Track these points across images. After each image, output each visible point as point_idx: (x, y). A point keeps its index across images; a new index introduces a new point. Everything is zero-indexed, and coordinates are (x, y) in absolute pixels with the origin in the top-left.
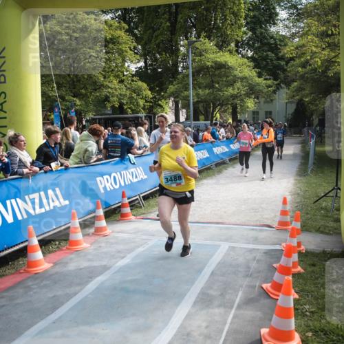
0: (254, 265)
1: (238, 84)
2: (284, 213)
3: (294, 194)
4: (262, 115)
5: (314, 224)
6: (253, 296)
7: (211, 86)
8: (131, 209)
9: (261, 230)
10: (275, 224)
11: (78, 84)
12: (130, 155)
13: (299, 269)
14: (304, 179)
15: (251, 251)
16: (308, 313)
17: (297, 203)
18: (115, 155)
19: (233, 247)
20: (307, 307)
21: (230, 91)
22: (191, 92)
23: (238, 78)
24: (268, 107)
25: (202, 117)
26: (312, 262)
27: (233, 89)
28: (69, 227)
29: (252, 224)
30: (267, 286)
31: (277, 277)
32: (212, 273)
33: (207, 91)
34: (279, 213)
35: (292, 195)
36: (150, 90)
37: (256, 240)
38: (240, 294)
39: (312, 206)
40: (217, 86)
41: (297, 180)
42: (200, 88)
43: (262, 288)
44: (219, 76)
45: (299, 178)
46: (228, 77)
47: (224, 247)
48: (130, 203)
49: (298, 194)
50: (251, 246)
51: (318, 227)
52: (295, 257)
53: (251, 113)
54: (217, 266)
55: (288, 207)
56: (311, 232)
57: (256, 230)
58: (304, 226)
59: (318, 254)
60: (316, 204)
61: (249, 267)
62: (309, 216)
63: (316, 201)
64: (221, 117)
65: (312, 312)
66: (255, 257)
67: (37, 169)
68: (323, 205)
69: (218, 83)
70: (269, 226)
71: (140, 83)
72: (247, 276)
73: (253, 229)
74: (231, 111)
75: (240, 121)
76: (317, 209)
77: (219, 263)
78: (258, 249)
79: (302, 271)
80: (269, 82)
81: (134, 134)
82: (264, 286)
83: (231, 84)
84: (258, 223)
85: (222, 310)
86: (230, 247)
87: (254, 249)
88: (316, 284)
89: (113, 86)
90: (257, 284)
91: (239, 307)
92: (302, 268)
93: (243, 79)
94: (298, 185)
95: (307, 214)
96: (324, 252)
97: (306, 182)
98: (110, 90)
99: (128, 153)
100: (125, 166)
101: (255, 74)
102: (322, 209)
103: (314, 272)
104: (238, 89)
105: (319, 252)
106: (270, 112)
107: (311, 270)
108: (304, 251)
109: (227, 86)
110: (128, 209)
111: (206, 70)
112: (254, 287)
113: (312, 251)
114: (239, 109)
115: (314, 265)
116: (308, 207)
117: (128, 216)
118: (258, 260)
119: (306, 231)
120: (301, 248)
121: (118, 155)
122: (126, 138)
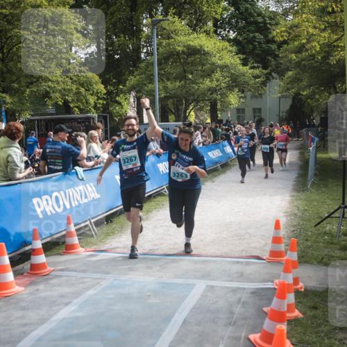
0: (238, 309)
1: (218, 75)
2: (276, 240)
3: (290, 215)
4: (249, 113)
5: (316, 253)
7: (182, 77)
8: (79, 239)
10: (266, 255)
11: (9, 75)
12: (77, 168)
13: (297, 313)
14: (303, 196)
15: (235, 290)
17: (294, 226)
18: (56, 167)
19: (212, 287)
21: (208, 83)
22: (157, 85)
23: (218, 66)
24: (257, 104)
25: (172, 117)
26: (312, 304)
27: (211, 81)
29: (237, 255)
30: (255, 337)
31: (267, 324)
32: (185, 322)
33: (178, 84)
34: (271, 240)
35: (287, 216)
36: (102, 83)
37: (241, 276)
39: (313, 229)
40: (190, 76)
41: (293, 196)
42: (168, 79)
43: (249, 339)
44: (193, 64)
45: (296, 194)
46: (203, 65)
47: (200, 286)
48: (77, 230)
49: (296, 215)
50: (235, 285)
51: (320, 257)
52: (291, 298)
53: (235, 112)
54: (191, 311)
55: (282, 233)
56: (311, 264)
57: (242, 263)
58: (303, 257)
59: (321, 293)
60: (318, 227)
61: (232, 313)
62: (309, 243)
63: (319, 223)
64: (197, 117)
66: (240, 299)
68: (328, 229)
69: (192, 73)
70: (258, 258)
71: (90, 74)
72: (230, 324)
73: (238, 262)
74: (209, 108)
75: (221, 121)
76: (320, 234)
77: (194, 308)
78: (244, 289)
79: (301, 315)
80: (257, 72)
81: (81, 142)
82: (252, 337)
83: (208, 74)
84: (244, 254)
86: (207, 286)
87: (239, 288)
88: (316, 333)
89: (54, 79)
90: (243, 335)
92: (300, 311)
93: (224, 67)
94: (296, 204)
95: (307, 240)
96: (328, 290)
97: (305, 199)
98: (50, 83)
99: (74, 166)
101: (238, 61)
102: (325, 233)
103: (316, 317)
104: (218, 81)
105: (321, 290)
106: (260, 110)
107: (312, 314)
108: (303, 290)
109: (203, 77)
110: (75, 240)
111: (175, 56)
112: (238, 339)
113: (313, 289)
114: (219, 106)
115: (315, 308)
116: (307, 231)
117: (74, 249)
118: (243, 303)
119: (306, 262)
120: (299, 286)
121: (59, 168)
122: (69, 146)
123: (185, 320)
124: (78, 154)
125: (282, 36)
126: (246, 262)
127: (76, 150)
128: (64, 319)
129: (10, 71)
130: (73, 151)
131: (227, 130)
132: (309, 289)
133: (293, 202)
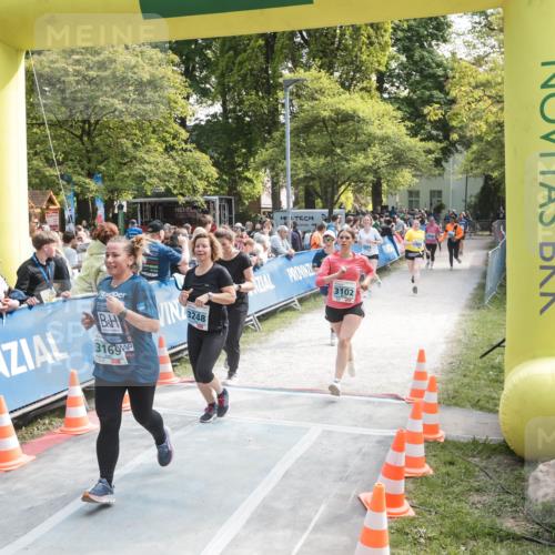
0: (356, 461)
1: (375, 149)
2: (420, 375)
3: (452, 342)
4: (424, 199)
5: (472, 393)
6: (342, 512)
7: (328, 151)
8: (173, 366)
9: (380, 404)
10: (406, 394)
11: (95, 155)
12: (176, 275)
13: (427, 469)
14: (476, 314)
15: (356, 438)
16: (422, 540)
17: (453, 357)
18: (150, 275)
19: (330, 432)
20: (423, 530)
21: (361, 160)
23: (375, 138)
24: (435, 185)
25: (319, 201)
26: (448, 458)
27: (367, 158)
28: (65, 397)
29: (370, 392)
30: (367, 496)
31: (383, 483)
32: (287, 475)
33: (322, 161)
35: (447, 343)
36: (215, 165)
37: (370, 421)
38: (323, 508)
39: (480, 363)
40: (339, 151)
41: (463, 315)
42: (310, 154)
43: (359, 499)
44: (344, 133)
45: (468, 312)
46: (357, 135)
47: (316, 430)
48: (172, 355)
49: (460, 341)
50: (359, 431)
51: (477, 399)
52: (419, 450)
53: (407, 194)
54: (296, 462)
55: (428, 366)
56: (463, 407)
57: (374, 403)
58: (454, 398)
59: (466, 445)
60: (484, 358)
61: (346, 466)
62: (466, 380)
63: (486, 354)
64: (356, 200)
65: (429, 538)
66: (361, 449)
67: (16, 303)
68: (497, 361)
69: (342, 146)
70: (397, 398)
71: (198, 154)
72: (341, 479)
73: (369, 402)
74: (371, 189)
75: (385, 208)
76: (484, 368)
77: (301, 457)
78: (369, 436)
79: (431, 472)
81: (183, 242)
82: (363, 496)
83: (363, 148)
84: (379, 392)
85: (288, 533)
86: (324, 431)
87: (362, 435)
88: (446, 494)
89: (152, 159)
90: (354, 493)
91: (317, 529)
92: (431, 467)
93: (384, 140)
94: (463, 326)
95: (465, 376)
96: (475, 442)
97: (478, 321)
98: (146, 166)
99: (172, 273)
100: (167, 294)
101: (404, 130)
102: (493, 367)
103: (448, 475)
104: (375, 157)
105: (466, 441)
106: (440, 193)
107: (444, 470)
108: (442, 440)
109: (355, 152)
110: (169, 367)
111: (321, 124)
112: (346, 497)
113: (456, 439)
114: (385, 187)
115: (452, 463)
116: (469, 363)
117: (168, 378)
118: (364, 455)
119: (456, 405)
120: (439, 435)
121: (154, 275)
122: (167, 248)
123: (287, 472)
124: (178, 259)
125: (436, 115)
126: (380, 403)
127: (176, 254)
128: (141, 465)
129: (96, 149)
130: (173, 255)
131: (388, 222)
132: (450, 439)
133: (460, 323)
